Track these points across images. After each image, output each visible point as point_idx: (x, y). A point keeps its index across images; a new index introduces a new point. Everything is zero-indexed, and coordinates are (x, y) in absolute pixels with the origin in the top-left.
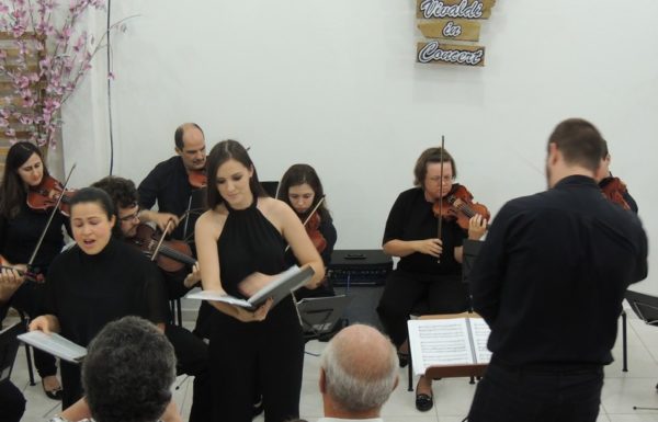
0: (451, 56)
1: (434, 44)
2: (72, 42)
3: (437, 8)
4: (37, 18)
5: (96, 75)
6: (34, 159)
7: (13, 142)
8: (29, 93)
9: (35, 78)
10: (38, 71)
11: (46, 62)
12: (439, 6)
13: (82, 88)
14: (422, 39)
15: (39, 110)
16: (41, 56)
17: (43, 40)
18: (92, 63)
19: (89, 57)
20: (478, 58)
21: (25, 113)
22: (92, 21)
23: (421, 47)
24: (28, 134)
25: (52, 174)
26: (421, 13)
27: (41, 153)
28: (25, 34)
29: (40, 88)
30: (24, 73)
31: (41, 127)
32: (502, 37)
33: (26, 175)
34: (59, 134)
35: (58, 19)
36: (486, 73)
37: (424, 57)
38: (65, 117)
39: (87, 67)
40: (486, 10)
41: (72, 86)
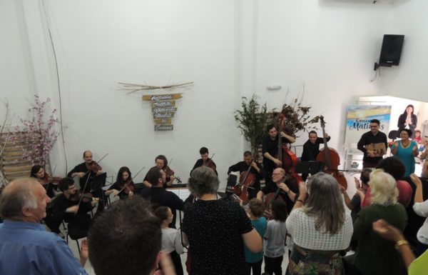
0: (164, 128)
1: (159, 125)
2: (50, 132)
3: (159, 116)
4: (38, 127)
5: (59, 144)
6: (41, 169)
7: (33, 165)
8: (37, 150)
9: (39, 145)
10: (39, 142)
11: (41, 140)
12: (159, 115)
13: (55, 146)
14: (155, 124)
15: (41, 154)
16: (40, 138)
17: (40, 133)
18: (58, 138)
19: (56, 137)
20: (171, 128)
21: (37, 156)
22: (56, 128)
23: (155, 126)
24: (38, 162)
25: (47, 172)
26: (155, 117)
27: (44, 167)
28: (35, 132)
29: (41, 147)
30: (35, 144)
31: (42, 160)
32: (176, 122)
34: (49, 160)
35: (45, 127)
36: (174, 132)
37: (156, 129)
38: (51, 156)
39: (56, 140)
40: (173, 114)
41: (52, 146)
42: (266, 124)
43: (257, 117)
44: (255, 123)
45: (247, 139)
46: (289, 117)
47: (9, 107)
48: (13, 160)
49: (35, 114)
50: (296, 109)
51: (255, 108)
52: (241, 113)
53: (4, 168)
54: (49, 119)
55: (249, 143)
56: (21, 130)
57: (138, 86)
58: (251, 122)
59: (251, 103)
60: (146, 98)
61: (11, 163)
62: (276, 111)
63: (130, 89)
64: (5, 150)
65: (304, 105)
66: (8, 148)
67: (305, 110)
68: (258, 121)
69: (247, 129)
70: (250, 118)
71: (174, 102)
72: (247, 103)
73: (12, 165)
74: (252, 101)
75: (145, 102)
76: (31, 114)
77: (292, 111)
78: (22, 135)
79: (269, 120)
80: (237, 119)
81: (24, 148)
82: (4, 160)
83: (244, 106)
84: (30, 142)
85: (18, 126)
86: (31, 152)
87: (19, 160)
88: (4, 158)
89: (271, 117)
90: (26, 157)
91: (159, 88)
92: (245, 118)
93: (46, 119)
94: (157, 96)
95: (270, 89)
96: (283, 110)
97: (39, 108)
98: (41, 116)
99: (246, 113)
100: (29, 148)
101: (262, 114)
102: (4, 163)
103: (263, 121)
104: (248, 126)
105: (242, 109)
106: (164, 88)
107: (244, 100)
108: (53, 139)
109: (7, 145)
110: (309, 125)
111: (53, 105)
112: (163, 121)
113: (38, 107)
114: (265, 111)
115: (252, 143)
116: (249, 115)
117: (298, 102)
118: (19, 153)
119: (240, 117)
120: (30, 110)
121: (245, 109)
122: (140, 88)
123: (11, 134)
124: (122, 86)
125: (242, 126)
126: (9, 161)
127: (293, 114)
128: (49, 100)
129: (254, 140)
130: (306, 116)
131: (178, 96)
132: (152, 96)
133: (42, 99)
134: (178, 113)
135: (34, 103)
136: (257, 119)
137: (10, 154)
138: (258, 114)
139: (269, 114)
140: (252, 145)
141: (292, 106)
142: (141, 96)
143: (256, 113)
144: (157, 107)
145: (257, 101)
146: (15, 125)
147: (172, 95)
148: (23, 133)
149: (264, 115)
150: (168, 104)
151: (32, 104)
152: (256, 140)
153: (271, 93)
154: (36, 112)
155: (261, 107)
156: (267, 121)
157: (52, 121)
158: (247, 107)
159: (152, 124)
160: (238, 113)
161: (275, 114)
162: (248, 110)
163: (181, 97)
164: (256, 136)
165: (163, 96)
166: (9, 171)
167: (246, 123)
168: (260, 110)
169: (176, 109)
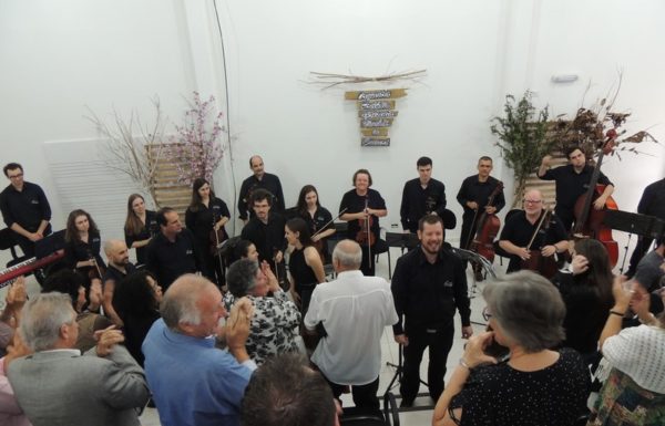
0: (375, 143)
1: (368, 138)
2: (215, 145)
3: (369, 123)
4: (198, 137)
5: (226, 160)
8: (197, 169)
9: (200, 163)
10: (200, 159)
11: (204, 156)
13: (220, 165)
14: (362, 136)
16: (201, 153)
17: (201, 146)
18: (224, 154)
19: (222, 152)
20: (387, 143)
22: (222, 138)
23: (363, 140)
26: (362, 126)
28: (194, 144)
29: (203, 167)
30: (195, 161)
32: (397, 133)
33: (201, 192)
35: (207, 138)
36: (390, 149)
37: (364, 144)
39: (222, 156)
40: (390, 123)
41: (216, 165)
42: (544, 141)
43: (529, 128)
44: (525, 139)
45: (509, 166)
46: (587, 130)
47: (161, 108)
48: (168, 182)
49: (194, 119)
50: (601, 117)
51: (527, 114)
52: (501, 121)
53: (157, 192)
54: (213, 126)
55: (512, 171)
56: (177, 141)
57: (340, 76)
58: (518, 136)
59: (521, 104)
60: (351, 96)
61: (164, 185)
62: (564, 119)
63: (328, 82)
64: (157, 168)
65: (617, 110)
66: (161, 165)
67: (618, 119)
68: (530, 135)
69: (510, 148)
70: (517, 131)
71: (394, 102)
72: (515, 105)
73: (165, 188)
74: (524, 102)
75: (348, 101)
76: (189, 117)
77: (593, 120)
78: (177, 148)
79: (550, 134)
80: (494, 131)
81: (181, 166)
82: (156, 182)
83: (509, 110)
84: (189, 159)
85: (173, 137)
86: (189, 173)
87: (175, 182)
88: (156, 179)
89: (555, 129)
90: (184, 180)
91: (370, 80)
92: (509, 130)
93: (209, 126)
94: (366, 93)
95: (558, 81)
96: (578, 118)
97: (199, 111)
98: (202, 122)
99: (511, 122)
100: (187, 167)
101: (538, 124)
102: (156, 185)
103: (538, 135)
104: (513, 144)
105: (504, 116)
106: (379, 79)
107: (510, 100)
108: (219, 155)
109: (160, 162)
110: (622, 145)
111: (218, 106)
112: (374, 132)
113: (197, 108)
114: (545, 118)
115: (517, 172)
116: (516, 125)
117: (606, 105)
118: (175, 173)
119: (500, 129)
120: (187, 113)
121: (510, 115)
122: (342, 80)
123: (164, 146)
124: (315, 77)
125: (502, 143)
126: (161, 183)
127: (594, 125)
128: (212, 99)
129: (520, 167)
130: (618, 130)
131: (401, 93)
132: (361, 93)
133: (204, 98)
134: (398, 120)
135: (193, 103)
136: (529, 132)
137: (164, 173)
138: (532, 124)
139: (551, 123)
140: (516, 175)
141: (595, 111)
142: (343, 94)
143: (529, 121)
144: (367, 110)
145: (534, 102)
146: (169, 134)
147: (390, 92)
148: (179, 145)
149: (541, 127)
150: (385, 105)
151: (190, 105)
152: (524, 166)
153: (560, 89)
154: (196, 116)
155: (537, 112)
156: (547, 134)
157: (217, 129)
158: (514, 111)
159: (357, 137)
160: (497, 122)
161: (562, 124)
162: (514, 117)
163: (405, 95)
164: (525, 161)
165: (376, 92)
166: (162, 197)
167: (509, 138)
168: (535, 117)
169: (396, 114)
